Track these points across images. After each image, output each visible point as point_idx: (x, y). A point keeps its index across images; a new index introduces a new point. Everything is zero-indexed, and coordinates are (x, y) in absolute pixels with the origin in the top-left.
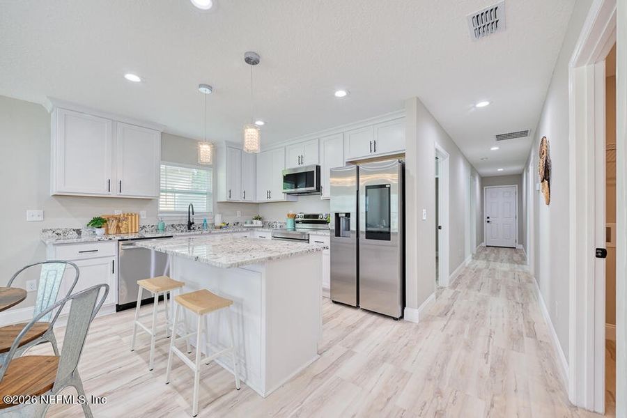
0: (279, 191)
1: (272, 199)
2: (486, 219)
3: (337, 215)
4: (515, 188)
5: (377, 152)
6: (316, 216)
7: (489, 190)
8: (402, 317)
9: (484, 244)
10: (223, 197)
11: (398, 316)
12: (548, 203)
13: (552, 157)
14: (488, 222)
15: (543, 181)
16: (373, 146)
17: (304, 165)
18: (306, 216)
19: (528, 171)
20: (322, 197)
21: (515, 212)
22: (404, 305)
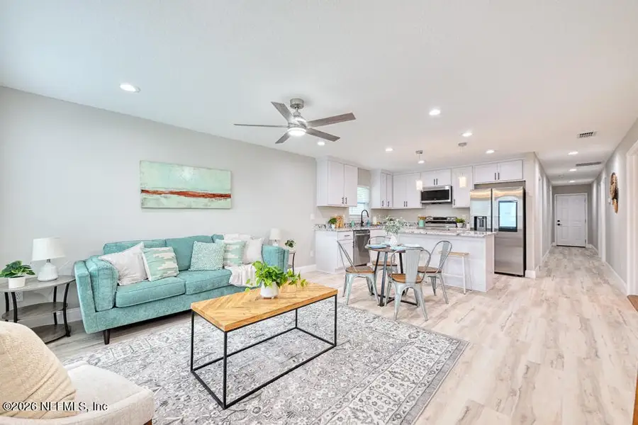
0: (416, 202)
1: (408, 207)
2: (556, 223)
3: (476, 218)
4: (585, 196)
5: (500, 179)
6: (446, 219)
7: (560, 197)
8: (524, 276)
9: (555, 244)
10: (377, 205)
11: (522, 274)
12: (617, 211)
13: (619, 187)
14: (559, 225)
15: (613, 199)
16: (498, 175)
17: (438, 184)
18: (434, 218)
19: (598, 184)
20: (454, 206)
21: (584, 216)
22: (525, 269)
